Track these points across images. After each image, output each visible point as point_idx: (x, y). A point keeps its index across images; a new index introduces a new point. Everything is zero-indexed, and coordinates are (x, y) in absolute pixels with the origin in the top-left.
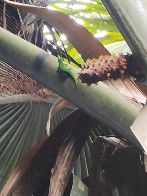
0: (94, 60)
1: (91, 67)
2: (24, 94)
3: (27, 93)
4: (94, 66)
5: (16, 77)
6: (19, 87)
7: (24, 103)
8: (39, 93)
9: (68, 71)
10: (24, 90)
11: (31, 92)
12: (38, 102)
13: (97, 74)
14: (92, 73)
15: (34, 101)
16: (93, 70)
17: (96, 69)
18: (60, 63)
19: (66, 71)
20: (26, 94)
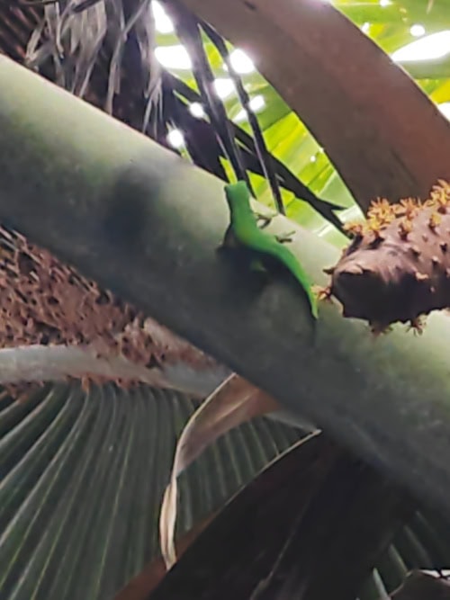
0: (407, 204)
1: (390, 238)
2: (52, 345)
3: (64, 342)
4: (404, 236)
5: (15, 260)
6: (29, 310)
7: (49, 385)
8: (125, 340)
9: (274, 250)
10: (53, 325)
11: (86, 336)
12: (119, 384)
13: (420, 276)
14: (397, 268)
15: (97, 381)
16: (400, 254)
17: (416, 249)
18: (237, 210)
19: (265, 247)
20: (63, 346)
